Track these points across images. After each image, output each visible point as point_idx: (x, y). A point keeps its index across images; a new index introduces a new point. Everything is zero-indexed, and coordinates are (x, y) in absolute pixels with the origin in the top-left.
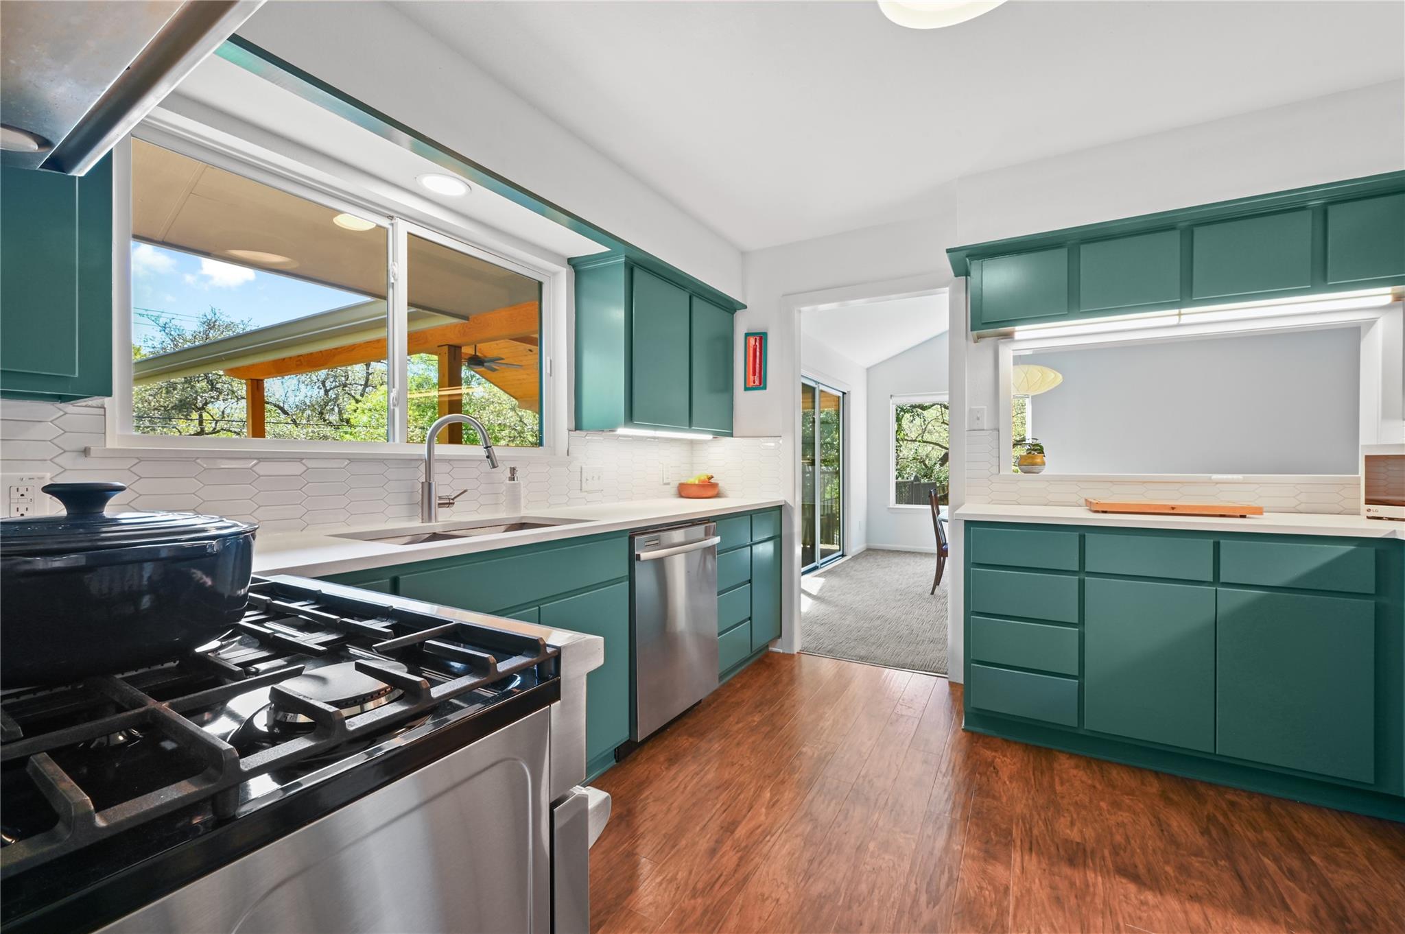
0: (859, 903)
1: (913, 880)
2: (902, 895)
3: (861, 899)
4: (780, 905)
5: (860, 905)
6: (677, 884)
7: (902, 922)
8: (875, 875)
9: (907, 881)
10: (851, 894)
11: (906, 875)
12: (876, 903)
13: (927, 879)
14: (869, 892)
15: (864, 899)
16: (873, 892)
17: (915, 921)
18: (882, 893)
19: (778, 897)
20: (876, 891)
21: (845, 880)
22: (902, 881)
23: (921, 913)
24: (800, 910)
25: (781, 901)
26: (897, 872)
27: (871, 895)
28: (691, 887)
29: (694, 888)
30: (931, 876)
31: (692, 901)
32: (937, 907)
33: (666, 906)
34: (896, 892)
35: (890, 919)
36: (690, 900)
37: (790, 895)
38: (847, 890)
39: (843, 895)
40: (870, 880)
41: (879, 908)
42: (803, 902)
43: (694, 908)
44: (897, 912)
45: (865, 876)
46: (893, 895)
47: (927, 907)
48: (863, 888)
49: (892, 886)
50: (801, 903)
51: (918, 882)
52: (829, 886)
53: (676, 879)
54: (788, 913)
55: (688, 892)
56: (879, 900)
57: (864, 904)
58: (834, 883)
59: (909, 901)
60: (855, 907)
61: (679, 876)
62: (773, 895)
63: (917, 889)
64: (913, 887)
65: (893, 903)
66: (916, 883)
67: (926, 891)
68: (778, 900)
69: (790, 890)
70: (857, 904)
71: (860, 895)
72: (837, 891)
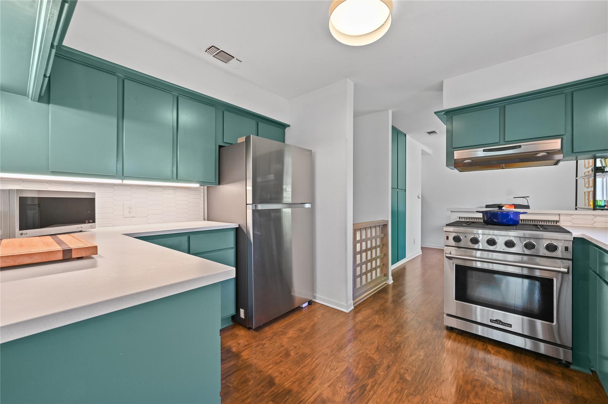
0: (397, 390)
1: (369, 396)
2: (377, 390)
3: (396, 392)
4: (434, 394)
5: (397, 389)
7: (381, 380)
8: (388, 401)
9: (373, 396)
10: (401, 394)
11: (373, 398)
12: (390, 389)
13: (363, 395)
14: (392, 393)
15: (395, 391)
16: (391, 393)
17: (375, 380)
18: (386, 392)
19: (435, 398)
20: (389, 393)
21: (403, 401)
22: (375, 396)
23: (372, 382)
24: (424, 391)
25: (434, 396)
26: (376, 401)
27: (391, 392)
30: (360, 396)
32: (364, 383)
34: (379, 392)
35: (386, 382)
37: (430, 398)
38: (403, 396)
39: (405, 394)
40: (391, 399)
41: (389, 387)
42: (423, 394)
44: (382, 384)
45: (393, 402)
46: (382, 391)
47: (368, 384)
48: (395, 396)
49: (381, 395)
50: (424, 393)
51: (368, 394)
52: (411, 399)
54: (429, 391)
56: (388, 390)
57: (395, 389)
58: (409, 400)
59: (375, 388)
60: (399, 388)
62: (438, 399)
63: (370, 392)
64: (371, 393)
65: (382, 388)
66: (369, 394)
67: (366, 391)
68: (435, 396)
69: (430, 400)
70: (398, 389)
71: (397, 393)
72: (407, 396)
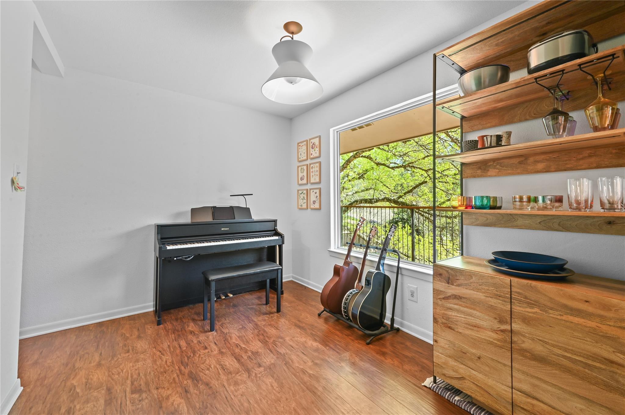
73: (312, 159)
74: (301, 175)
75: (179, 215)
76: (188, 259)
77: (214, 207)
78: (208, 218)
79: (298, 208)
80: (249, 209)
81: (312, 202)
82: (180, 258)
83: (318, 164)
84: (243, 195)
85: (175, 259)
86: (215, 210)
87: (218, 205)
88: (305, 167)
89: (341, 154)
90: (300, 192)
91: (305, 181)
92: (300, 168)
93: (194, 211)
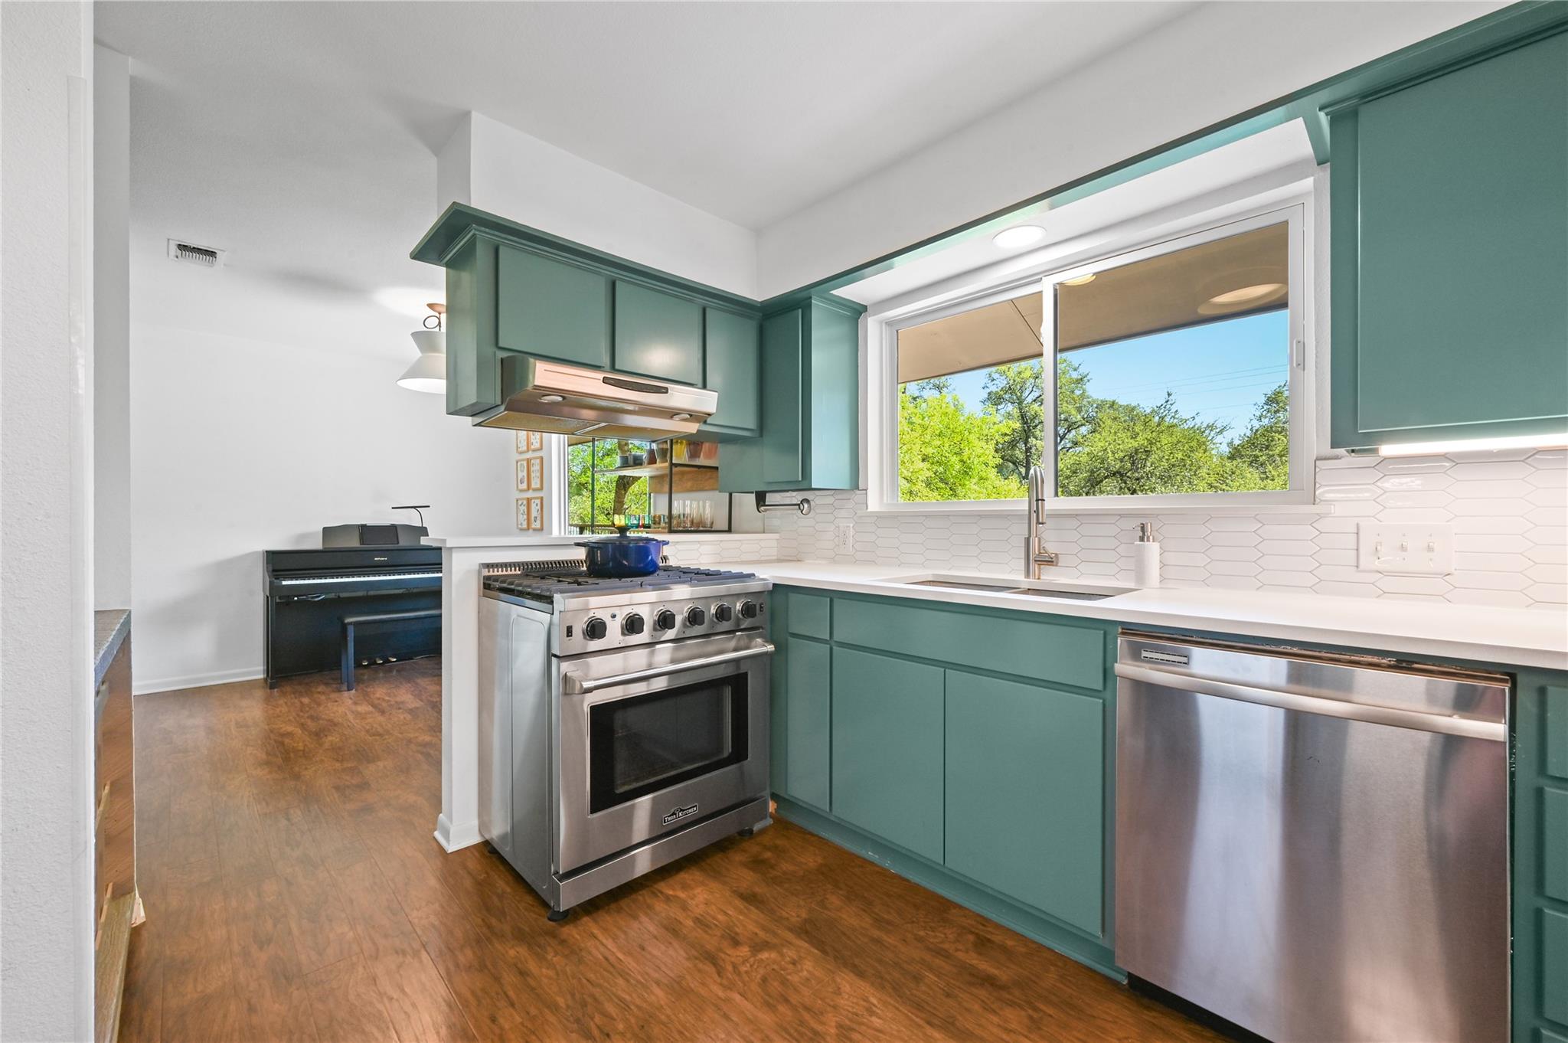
6: (863, 1015)
28: (854, 1026)
29: (852, 1029)
31: (833, 1024)
33: (833, 1000)
36: (836, 1022)
43: (823, 1023)
53: (871, 1016)
55: (847, 1022)
61: (874, 1019)
73: (534, 451)
74: (520, 476)
75: (303, 537)
76: (317, 599)
77: (363, 527)
78: (354, 543)
79: (518, 528)
80: (426, 528)
81: (533, 519)
82: (304, 597)
83: (538, 461)
84: (414, 507)
85: (296, 598)
86: (365, 531)
87: (370, 522)
88: (525, 463)
89: (569, 445)
90: (520, 502)
91: (524, 486)
92: (519, 463)
93: (327, 531)
